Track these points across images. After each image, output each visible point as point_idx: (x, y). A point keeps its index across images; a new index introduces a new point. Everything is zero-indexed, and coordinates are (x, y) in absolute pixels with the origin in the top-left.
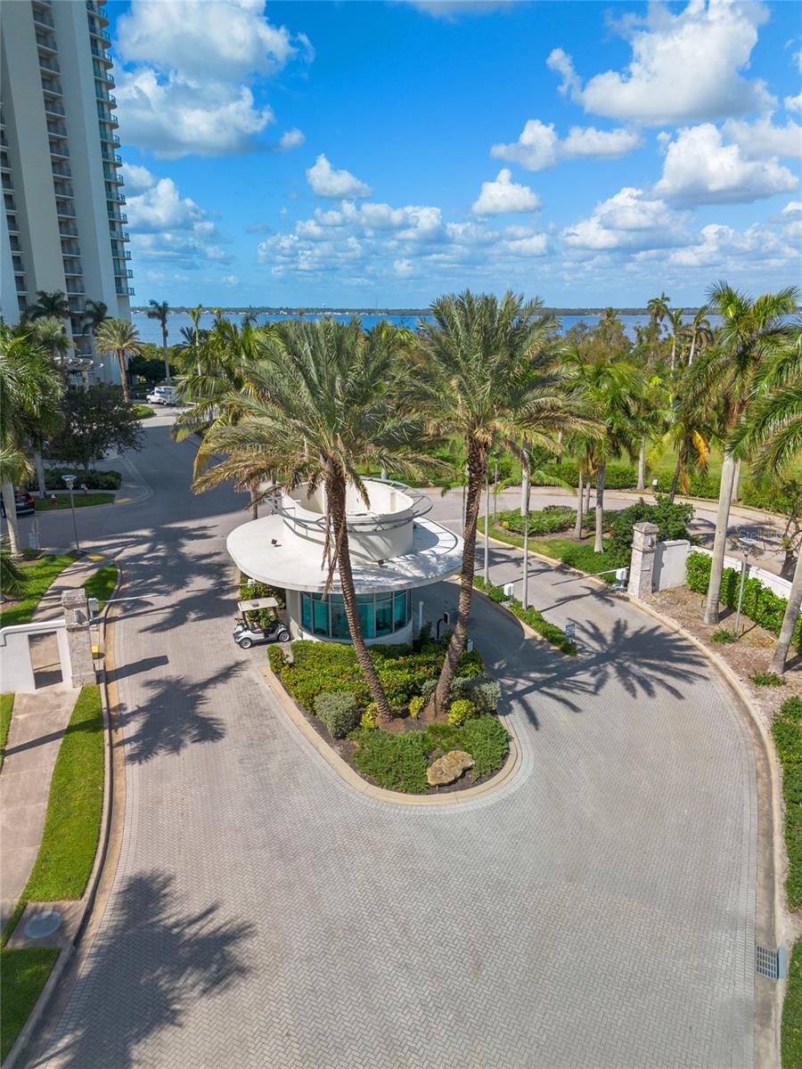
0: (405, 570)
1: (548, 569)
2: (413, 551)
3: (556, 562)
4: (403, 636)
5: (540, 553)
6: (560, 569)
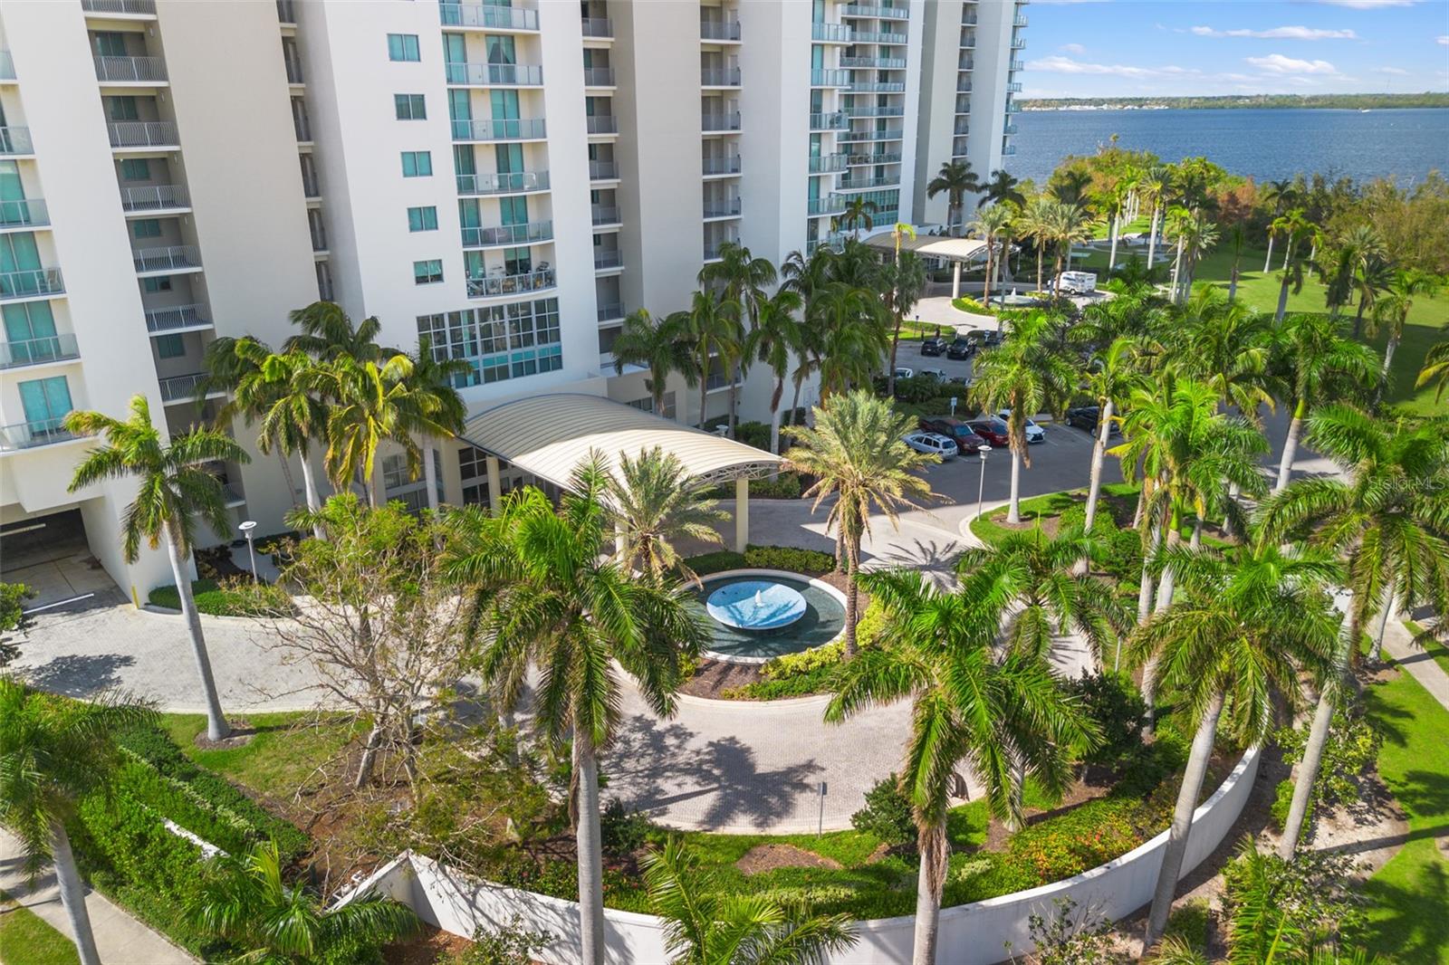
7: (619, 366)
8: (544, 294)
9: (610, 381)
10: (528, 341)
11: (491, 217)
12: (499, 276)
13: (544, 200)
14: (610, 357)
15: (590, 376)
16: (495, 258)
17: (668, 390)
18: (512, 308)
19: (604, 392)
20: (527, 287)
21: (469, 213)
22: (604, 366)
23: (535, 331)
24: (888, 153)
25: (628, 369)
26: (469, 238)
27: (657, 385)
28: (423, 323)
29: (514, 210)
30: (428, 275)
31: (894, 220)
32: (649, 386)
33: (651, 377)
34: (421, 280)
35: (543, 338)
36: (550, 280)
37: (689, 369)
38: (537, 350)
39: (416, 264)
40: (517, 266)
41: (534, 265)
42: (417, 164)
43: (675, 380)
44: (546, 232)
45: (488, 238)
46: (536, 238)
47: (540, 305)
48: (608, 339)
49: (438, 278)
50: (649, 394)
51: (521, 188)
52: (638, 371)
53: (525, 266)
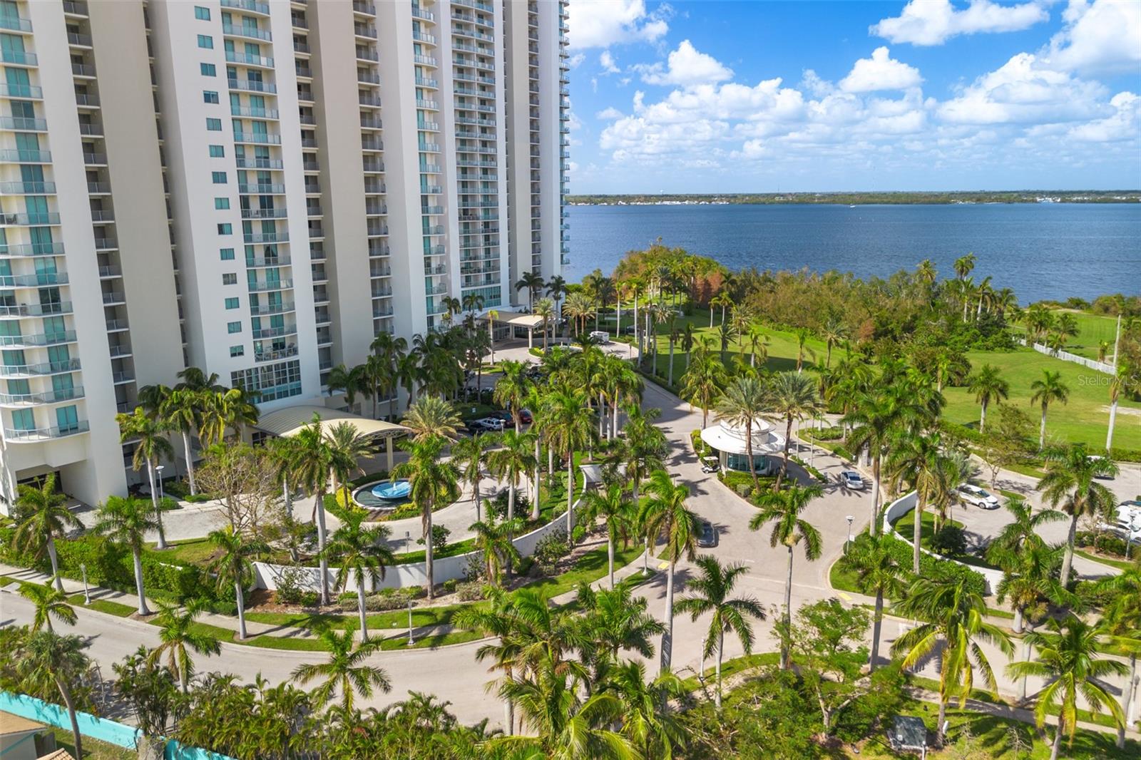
0: (765, 448)
1: (826, 455)
2: (768, 443)
3: (831, 452)
4: (764, 472)
5: (825, 448)
6: (832, 455)
7: (330, 391)
8: (292, 358)
9: (326, 399)
10: (285, 381)
11: (266, 324)
12: (270, 351)
13: (292, 316)
14: (326, 387)
15: (316, 396)
16: (268, 342)
17: (355, 402)
18: (277, 366)
19: (323, 403)
20: (284, 355)
21: (256, 323)
22: (323, 392)
23: (288, 376)
24: (492, 267)
25: (335, 393)
26: (256, 335)
27: (350, 399)
28: (234, 374)
29: (277, 322)
30: (237, 352)
31: (499, 303)
32: (346, 400)
33: (347, 396)
34: (233, 355)
35: (292, 379)
36: (295, 352)
37: (367, 392)
38: (289, 385)
39: (231, 348)
40: (278, 346)
41: (287, 345)
42: (232, 303)
43: (359, 397)
44: (293, 329)
45: (265, 334)
46: (288, 333)
47: (290, 364)
48: (325, 378)
49: (241, 354)
50: (347, 405)
51: (280, 310)
52: (340, 394)
53: (283, 346)
